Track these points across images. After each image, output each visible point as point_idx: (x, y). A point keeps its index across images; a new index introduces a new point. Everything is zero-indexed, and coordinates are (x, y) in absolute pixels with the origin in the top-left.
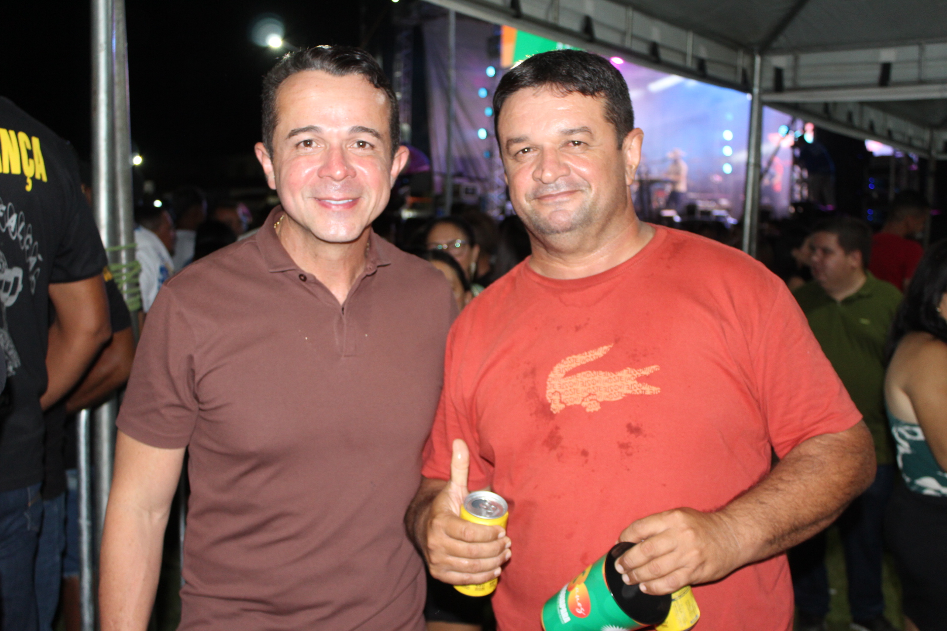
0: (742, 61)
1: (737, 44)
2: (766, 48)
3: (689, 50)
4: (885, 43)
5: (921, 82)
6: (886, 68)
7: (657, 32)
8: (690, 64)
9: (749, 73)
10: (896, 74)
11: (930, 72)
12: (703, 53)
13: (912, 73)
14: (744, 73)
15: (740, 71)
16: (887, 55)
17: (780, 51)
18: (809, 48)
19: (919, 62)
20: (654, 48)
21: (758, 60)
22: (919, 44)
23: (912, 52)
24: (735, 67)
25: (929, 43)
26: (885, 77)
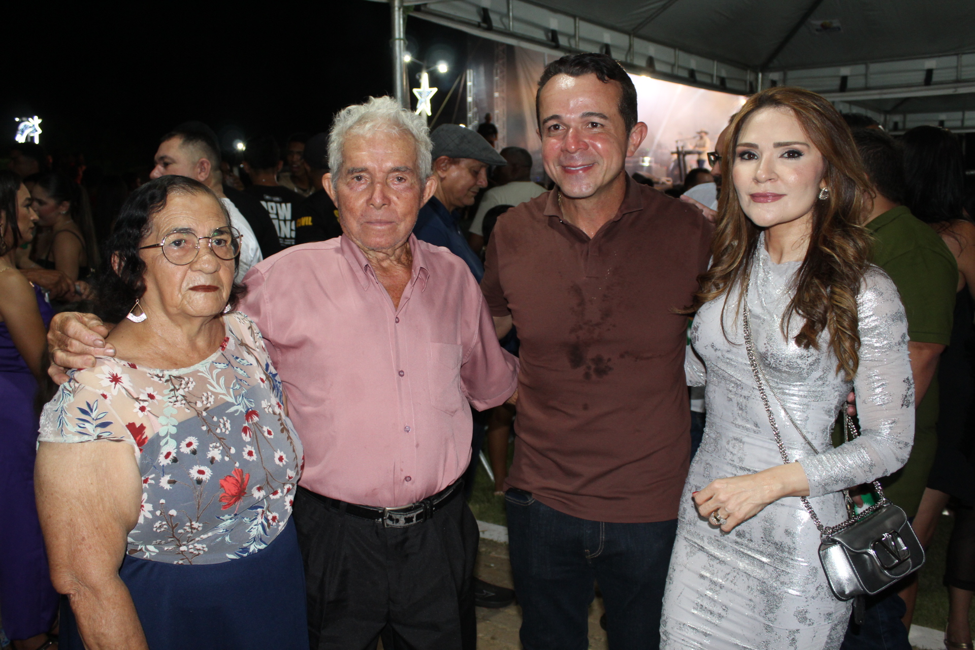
0: (750, 76)
1: (745, 66)
2: (765, 68)
3: (715, 73)
4: (845, 64)
5: (867, 88)
6: (844, 79)
7: (693, 62)
8: (716, 81)
9: (754, 84)
10: (850, 84)
11: (872, 82)
12: (724, 74)
13: (861, 82)
14: (751, 84)
15: (748, 82)
16: (845, 71)
17: (775, 70)
18: (794, 67)
19: (866, 76)
20: (692, 73)
21: (760, 75)
22: (866, 64)
23: (861, 68)
24: (745, 81)
25: (873, 63)
26: (843, 85)
